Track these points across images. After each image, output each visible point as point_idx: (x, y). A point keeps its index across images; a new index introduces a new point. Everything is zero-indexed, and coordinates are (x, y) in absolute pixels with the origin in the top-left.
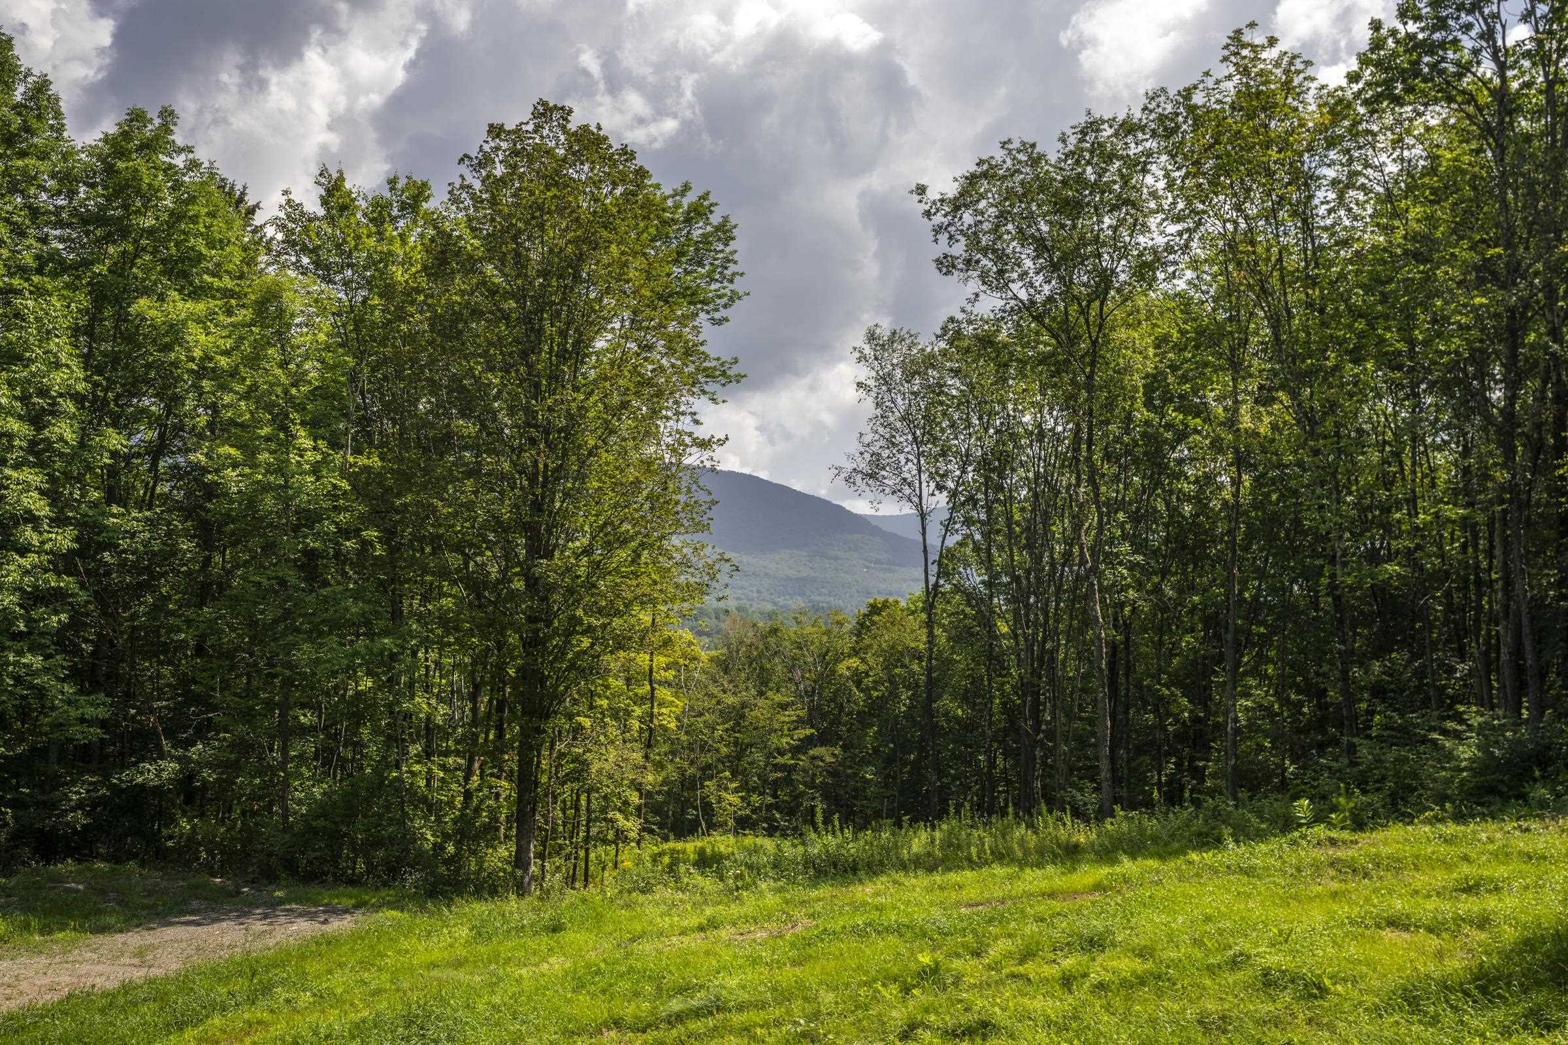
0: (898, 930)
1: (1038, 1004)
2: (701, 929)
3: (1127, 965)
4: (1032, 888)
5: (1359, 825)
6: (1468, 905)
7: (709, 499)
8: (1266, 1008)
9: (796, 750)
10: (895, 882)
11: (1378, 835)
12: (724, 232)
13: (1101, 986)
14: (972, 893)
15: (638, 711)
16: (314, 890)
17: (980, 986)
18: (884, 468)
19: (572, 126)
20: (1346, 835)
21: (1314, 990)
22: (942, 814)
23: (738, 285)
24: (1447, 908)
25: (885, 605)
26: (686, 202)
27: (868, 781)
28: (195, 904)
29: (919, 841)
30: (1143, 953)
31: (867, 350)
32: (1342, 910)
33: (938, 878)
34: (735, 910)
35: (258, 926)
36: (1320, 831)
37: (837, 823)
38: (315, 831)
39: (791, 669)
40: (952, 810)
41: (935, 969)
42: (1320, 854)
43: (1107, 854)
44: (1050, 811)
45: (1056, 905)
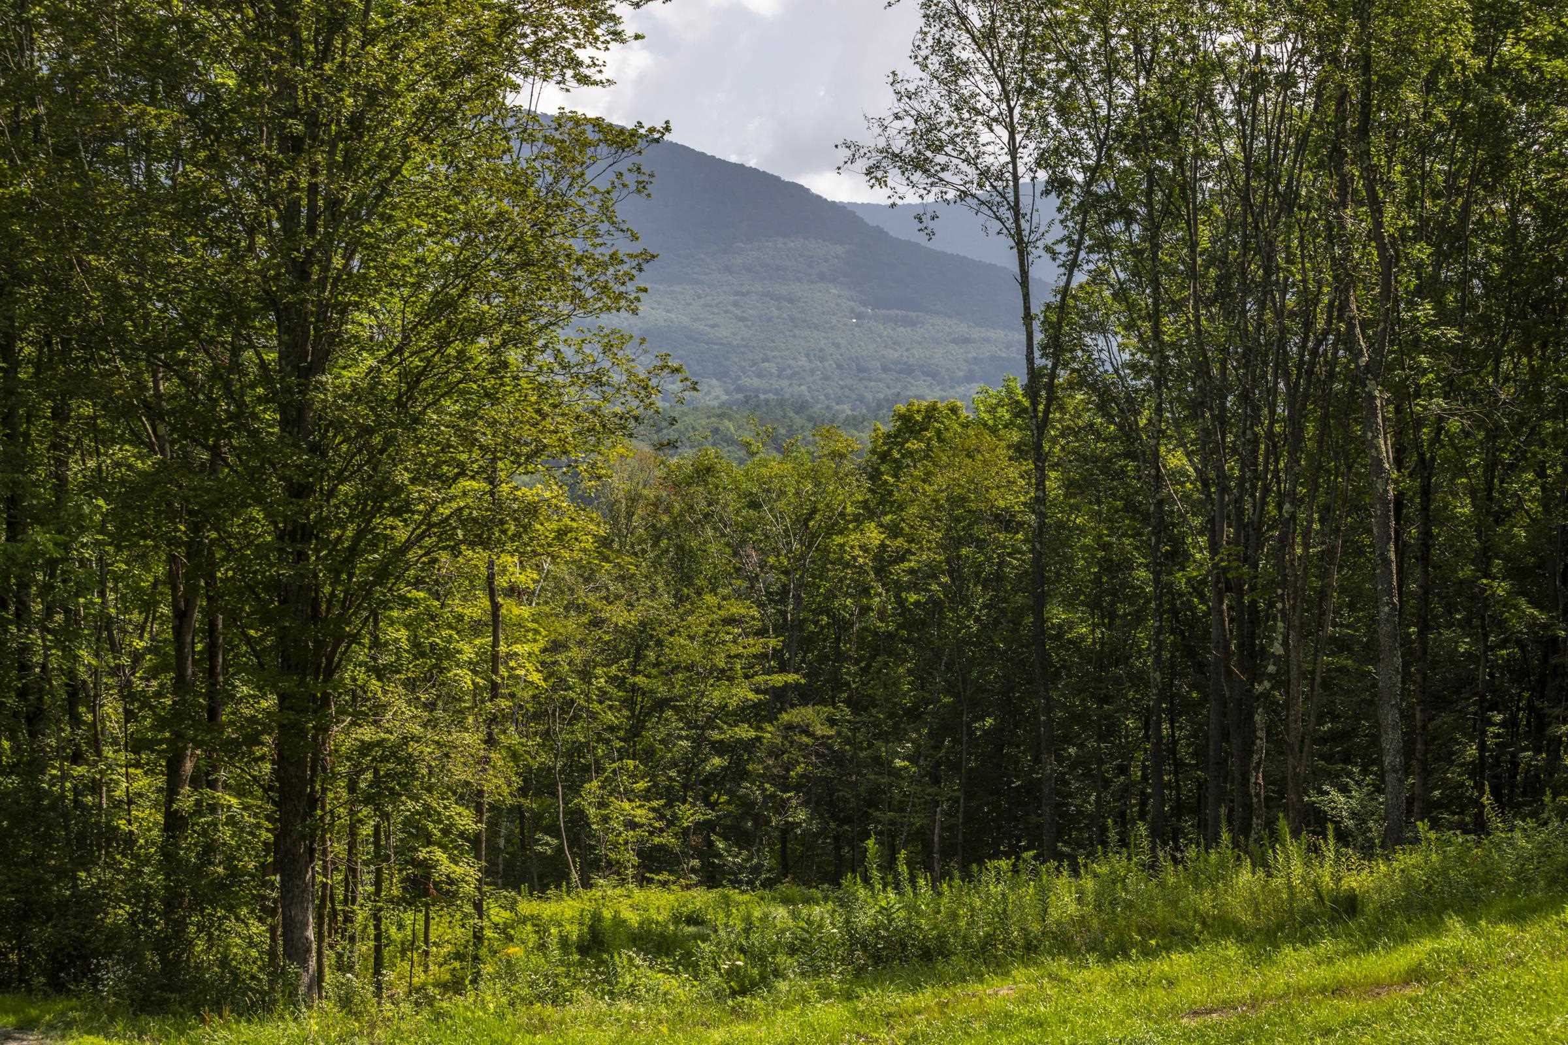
4: (1300, 979)
7: (637, 248)
9: (752, 713)
10: (1052, 977)
14: (1195, 991)
15: (468, 651)
18: (939, 149)
25: (931, 412)
27: (896, 773)
37: (903, 869)
39: (739, 547)
40: (1113, 836)
44: (1296, 834)
45: (1350, 1007)
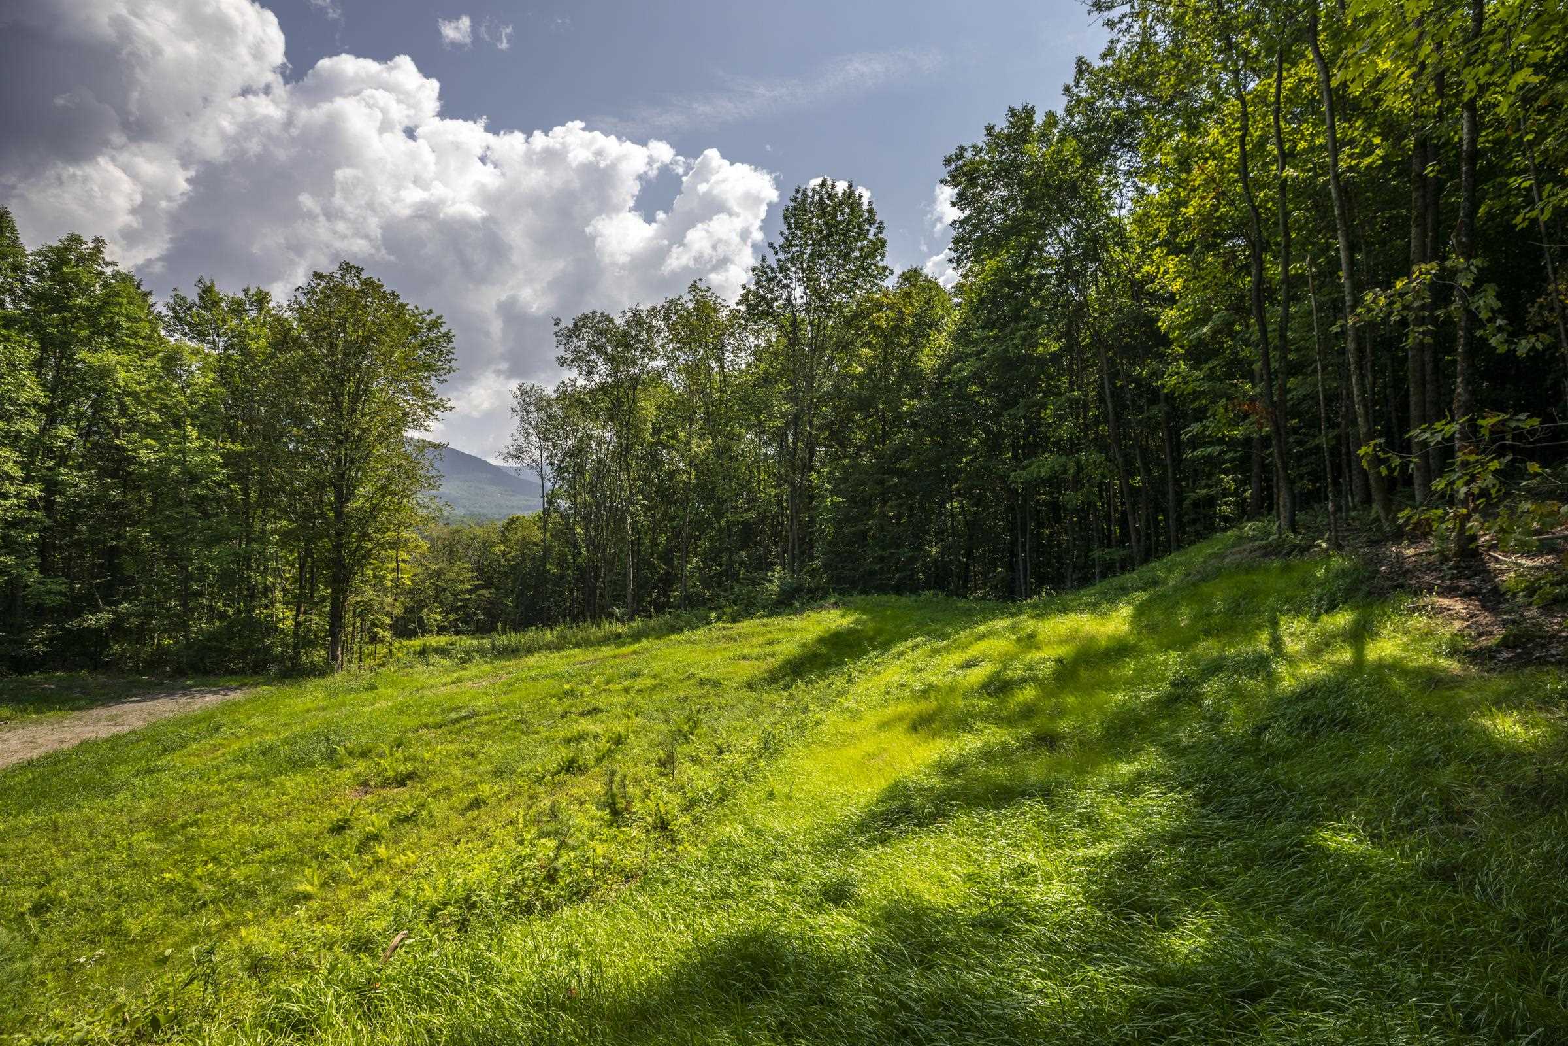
0: (552, 676)
1: (616, 700)
2: (453, 683)
3: (649, 682)
5: (734, 621)
6: (769, 649)
8: (701, 692)
9: (469, 591)
11: (740, 624)
12: (448, 337)
13: (640, 691)
16: (212, 679)
17: (592, 695)
18: (522, 454)
19: (363, 277)
20: (729, 625)
21: (716, 684)
22: (556, 623)
23: (454, 364)
24: (762, 651)
25: (518, 518)
26: (428, 318)
27: (507, 606)
28: (135, 691)
29: (549, 636)
30: (655, 677)
31: (518, 393)
32: (726, 654)
33: (564, 653)
34: (467, 673)
35: (184, 700)
36: (720, 624)
37: (508, 630)
38: (210, 648)
39: (467, 550)
40: (561, 620)
41: (572, 690)
42: (718, 633)
43: (637, 636)
44: (606, 619)
